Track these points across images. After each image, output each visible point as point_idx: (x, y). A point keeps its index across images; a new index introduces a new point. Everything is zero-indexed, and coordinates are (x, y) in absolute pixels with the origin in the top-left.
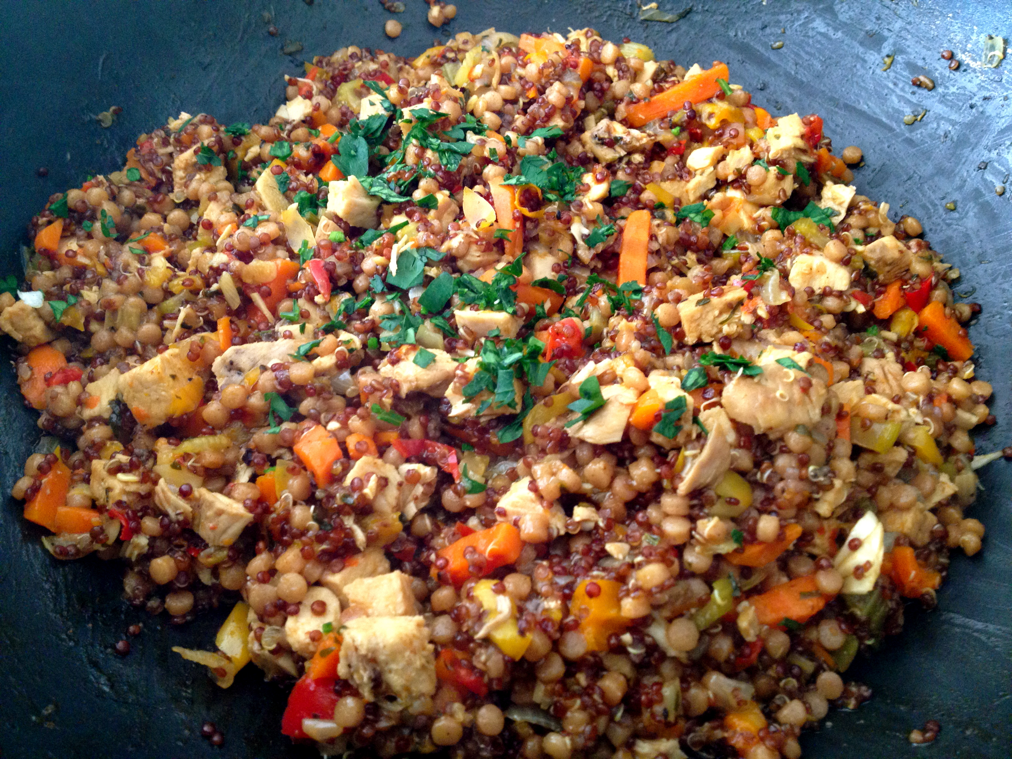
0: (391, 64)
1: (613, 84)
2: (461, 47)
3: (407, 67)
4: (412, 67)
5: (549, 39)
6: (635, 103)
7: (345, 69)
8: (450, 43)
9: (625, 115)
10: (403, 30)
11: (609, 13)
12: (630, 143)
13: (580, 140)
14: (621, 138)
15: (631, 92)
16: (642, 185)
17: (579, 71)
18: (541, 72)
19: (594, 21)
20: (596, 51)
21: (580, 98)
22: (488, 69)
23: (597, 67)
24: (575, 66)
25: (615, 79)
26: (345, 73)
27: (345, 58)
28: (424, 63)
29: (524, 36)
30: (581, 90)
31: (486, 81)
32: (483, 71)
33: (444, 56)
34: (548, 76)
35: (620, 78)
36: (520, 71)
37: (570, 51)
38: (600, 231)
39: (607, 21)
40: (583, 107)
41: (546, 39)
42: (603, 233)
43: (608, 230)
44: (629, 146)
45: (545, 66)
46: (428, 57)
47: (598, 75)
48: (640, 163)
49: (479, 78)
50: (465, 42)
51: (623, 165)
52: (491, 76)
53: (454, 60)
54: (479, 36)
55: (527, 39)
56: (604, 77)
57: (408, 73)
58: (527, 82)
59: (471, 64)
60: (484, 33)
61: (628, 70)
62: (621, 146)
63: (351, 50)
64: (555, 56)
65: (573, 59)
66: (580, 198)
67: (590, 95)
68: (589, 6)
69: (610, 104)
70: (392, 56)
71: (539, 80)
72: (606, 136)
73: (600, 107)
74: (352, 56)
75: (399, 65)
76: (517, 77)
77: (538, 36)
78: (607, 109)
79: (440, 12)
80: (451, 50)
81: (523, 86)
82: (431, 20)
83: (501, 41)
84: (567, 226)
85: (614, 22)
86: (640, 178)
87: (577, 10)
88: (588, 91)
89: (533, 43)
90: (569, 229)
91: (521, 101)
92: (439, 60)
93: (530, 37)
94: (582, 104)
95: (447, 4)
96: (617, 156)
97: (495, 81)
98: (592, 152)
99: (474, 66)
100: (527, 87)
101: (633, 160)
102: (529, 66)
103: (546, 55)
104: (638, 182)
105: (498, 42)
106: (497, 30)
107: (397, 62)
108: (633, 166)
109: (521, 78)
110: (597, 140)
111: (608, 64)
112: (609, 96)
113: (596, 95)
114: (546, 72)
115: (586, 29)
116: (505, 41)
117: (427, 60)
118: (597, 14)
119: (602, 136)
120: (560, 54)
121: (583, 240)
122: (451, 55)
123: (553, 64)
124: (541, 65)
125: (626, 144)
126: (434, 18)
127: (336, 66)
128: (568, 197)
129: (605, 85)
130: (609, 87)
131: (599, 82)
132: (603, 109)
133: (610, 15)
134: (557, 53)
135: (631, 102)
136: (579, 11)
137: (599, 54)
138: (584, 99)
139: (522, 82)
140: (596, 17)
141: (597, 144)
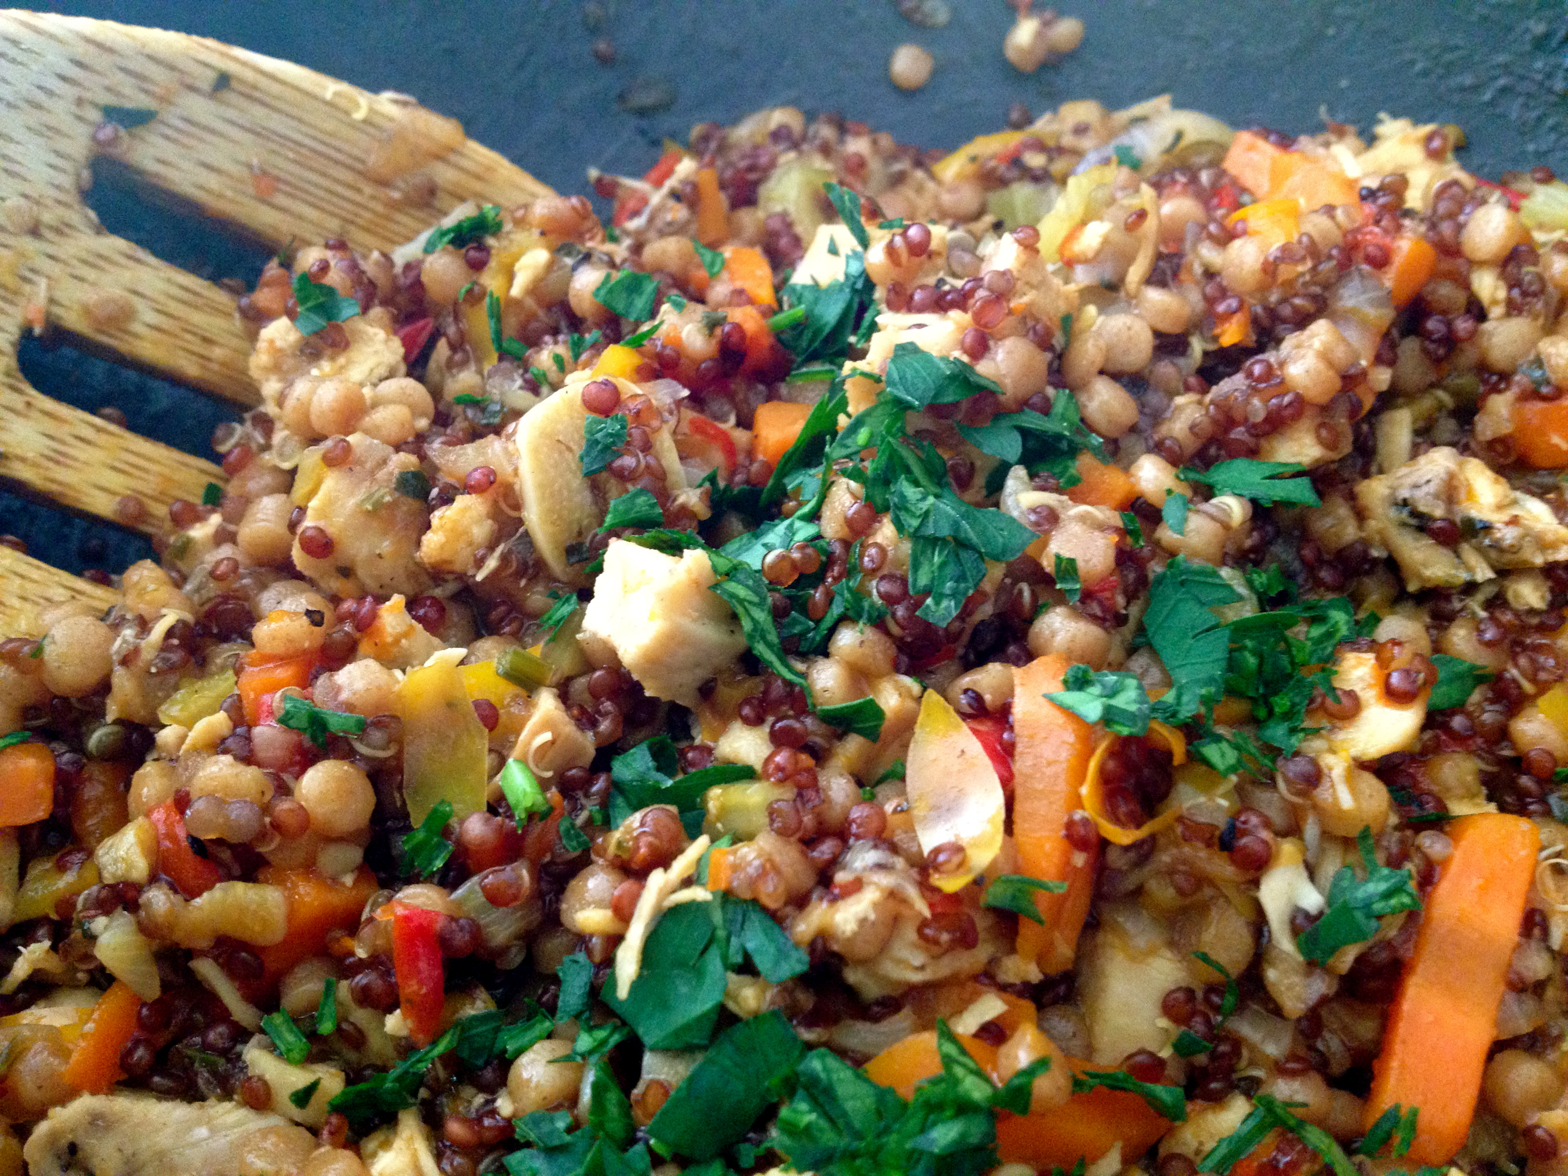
0: (875, 165)
1: (1487, 326)
2: (1068, 140)
3: (919, 174)
4: (932, 176)
5: (1315, 160)
6: (1544, 398)
7: (752, 168)
8: (1043, 125)
9: (1506, 429)
10: (936, 73)
11: (1502, 82)
12: (1514, 549)
13: (1351, 497)
14: (1487, 528)
15: (1539, 362)
16: (1528, 687)
17: (1389, 279)
18: (1270, 269)
19: (1456, 98)
20: (1452, 216)
21: (1379, 360)
22: (1120, 237)
23: (1446, 265)
24: (1381, 261)
25: (1496, 312)
26: (752, 176)
27: (759, 139)
28: (961, 177)
29: (1245, 137)
30: (1386, 335)
31: (1108, 273)
32: (1106, 241)
33: (1015, 161)
34: (1289, 284)
35: (1513, 309)
36: (1208, 253)
37: (1370, 208)
38: (1360, 894)
39: (1492, 103)
40: (1384, 387)
41: (1306, 158)
42: (1367, 906)
43: (1387, 895)
44: (1508, 557)
45: (1287, 254)
46: (974, 159)
47: (1445, 291)
48: (1532, 611)
49: (1086, 261)
50: (1081, 130)
51: (1475, 605)
52: (1127, 259)
53: (1039, 178)
54: (1122, 116)
55: (1251, 148)
56: (1460, 297)
57: (920, 189)
58: (1224, 293)
59: (1078, 211)
60: (1138, 110)
61: (1542, 291)
62: (1481, 551)
63: (779, 117)
64: (1323, 222)
65: (1374, 236)
66: (1316, 745)
67: (1410, 347)
68: (1448, 57)
69: (1466, 381)
70: (886, 141)
71: (1263, 288)
72: (1439, 512)
73: (1433, 386)
74: (779, 135)
75: (898, 167)
76: (1198, 269)
77: (1286, 142)
78: (1455, 393)
79: (1039, 35)
80: (1039, 146)
81: (1210, 301)
82: (1011, 54)
83: (1179, 136)
84: (1250, 875)
85: (1514, 110)
86: (1523, 661)
87: (1412, 63)
88: (1405, 334)
89: (1266, 164)
90: (1256, 883)
91: (1197, 346)
92: (1002, 169)
93: (1261, 144)
94: (1382, 378)
95: (1061, 13)
96: (1463, 576)
97: (1135, 273)
98: (1385, 544)
99: (1083, 223)
100: (1221, 308)
101: (1510, 595)
102: (1237, 243)
103: (1296, 214)
104: (1513, 672)
105: (1169, 139)
106: (1178, 105)
107: (891, 157)
108: (1507, 617)
109: (1210, 274)
110: (1404, 514)
111: (1482, 264)
112: (1468, 356)
113: (1425, 351)
114: (1286, 272)
115: (1429, 128)
116: (1191, 136)
117: (970, 168)
118: (1468, 80)
119: (1422, 508)
120: (1339, 213)
121: (1295, 930)
122: (1035, 160)
123: (1314, 251)
124: (1274, 250)
125: (1496, 546)
126: (1020, 50)
127: (734, 156)
128: (1277, 733)
129: (1463, 325)
130: (1473, 335)
131: (1444, 312)
132: (1441, 394)
133: (1504, 90)
134: (1329, 210)
135: (1533, 394)
136: (1419, 66)
137: (1460, 228)
138: (1391, 363)
139: (1209, 289)
140: (1463, 89)
141: (1404, 525)
